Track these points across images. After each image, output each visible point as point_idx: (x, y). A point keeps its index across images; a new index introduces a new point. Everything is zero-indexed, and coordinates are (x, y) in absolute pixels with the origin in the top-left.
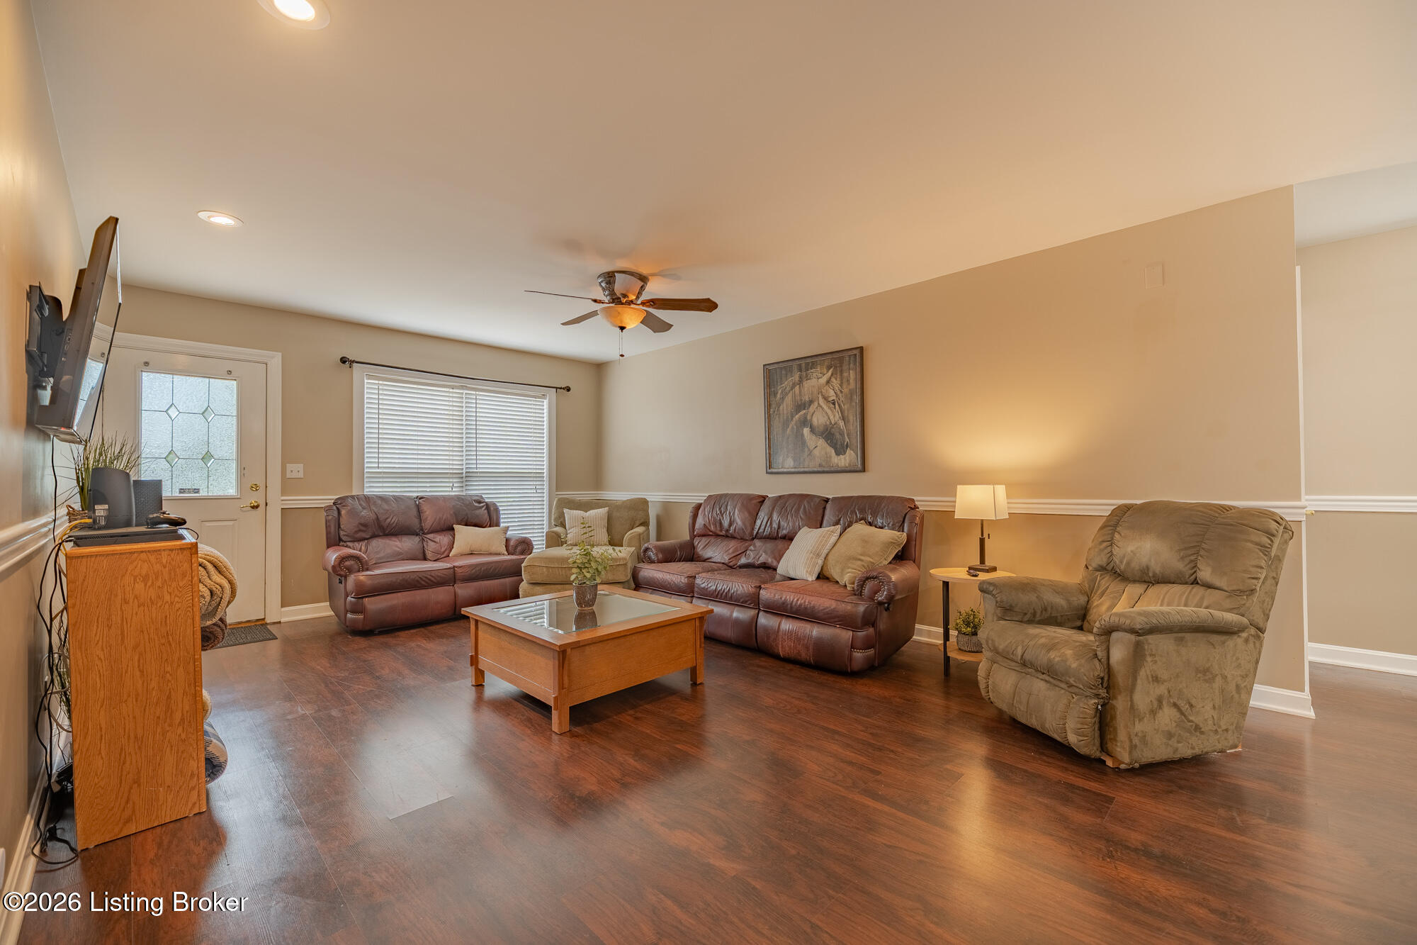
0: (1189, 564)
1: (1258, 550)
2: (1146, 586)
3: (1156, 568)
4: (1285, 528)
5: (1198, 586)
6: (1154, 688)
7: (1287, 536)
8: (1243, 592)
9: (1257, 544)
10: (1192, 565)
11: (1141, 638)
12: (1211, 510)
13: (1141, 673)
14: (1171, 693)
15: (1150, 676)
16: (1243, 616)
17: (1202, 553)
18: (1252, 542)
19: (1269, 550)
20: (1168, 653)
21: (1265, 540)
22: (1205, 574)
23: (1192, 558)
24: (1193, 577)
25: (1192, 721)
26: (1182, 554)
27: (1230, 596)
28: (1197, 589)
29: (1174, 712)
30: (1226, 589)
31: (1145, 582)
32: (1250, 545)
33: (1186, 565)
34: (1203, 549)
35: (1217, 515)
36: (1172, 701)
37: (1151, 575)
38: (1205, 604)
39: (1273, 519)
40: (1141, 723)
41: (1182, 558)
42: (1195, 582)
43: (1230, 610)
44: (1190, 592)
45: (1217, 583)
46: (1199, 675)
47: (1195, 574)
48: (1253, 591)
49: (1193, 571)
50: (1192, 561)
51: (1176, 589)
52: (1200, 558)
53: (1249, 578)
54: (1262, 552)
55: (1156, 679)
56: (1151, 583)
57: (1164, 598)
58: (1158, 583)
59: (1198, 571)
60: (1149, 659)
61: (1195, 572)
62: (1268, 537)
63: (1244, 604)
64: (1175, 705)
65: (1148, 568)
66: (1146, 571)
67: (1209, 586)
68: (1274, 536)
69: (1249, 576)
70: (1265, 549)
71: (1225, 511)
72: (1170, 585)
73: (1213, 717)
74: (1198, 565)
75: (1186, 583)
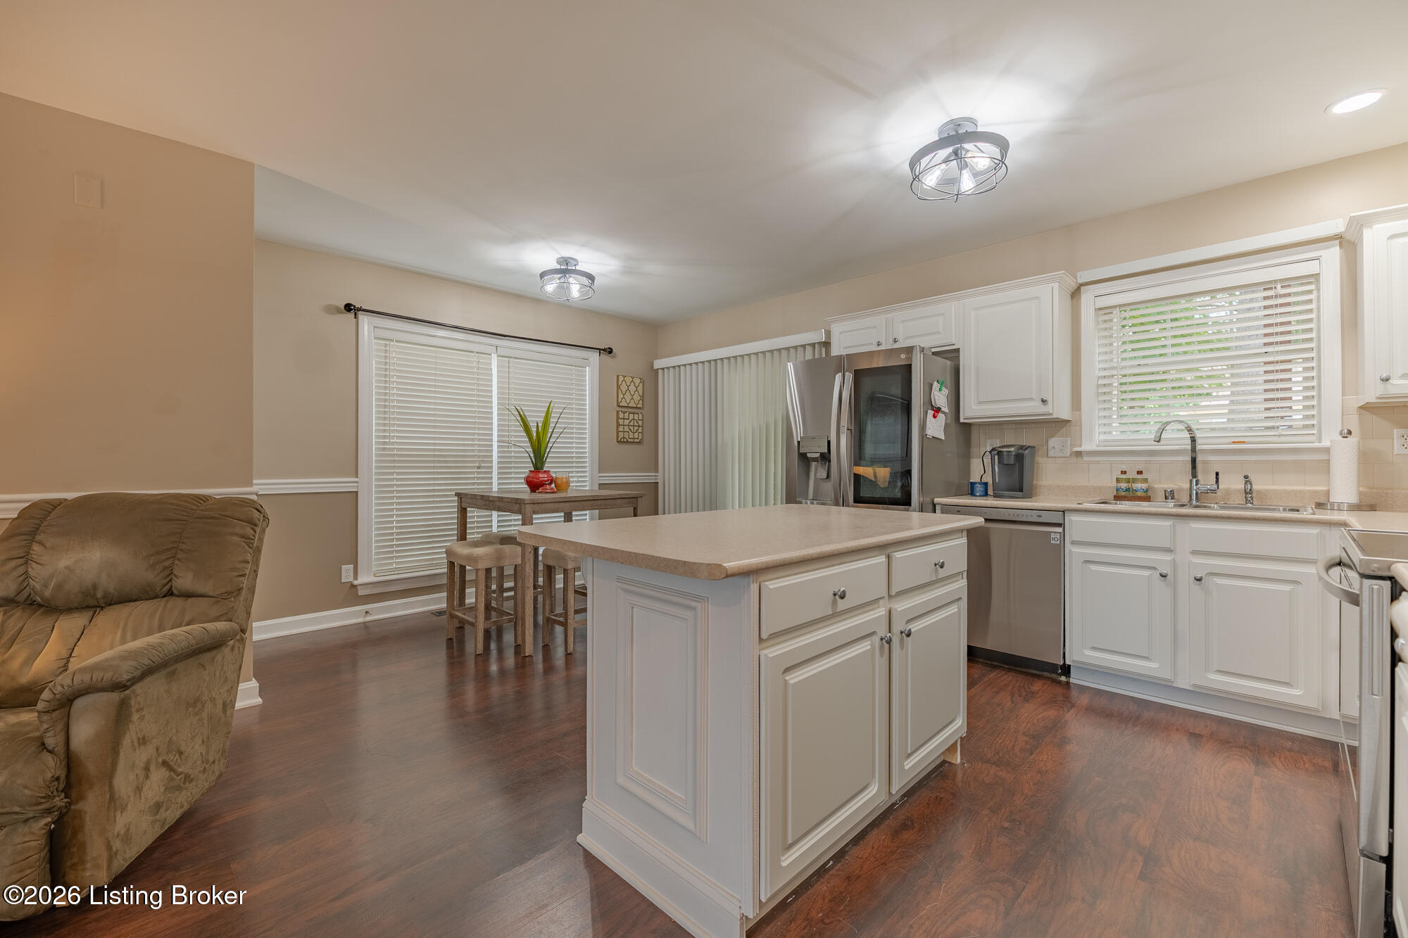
0: (161, 572)
1: (244, 544)
2: (91, 614)
3: (108, 585)
4: (264, 516)
5: (174, 598)
6: (141, 753)
7: (264, 524)
8: (228, 593)
9: (243, 536)
10: (167, 572)
11: (127, 692)
12: (186, 501)
13: (125, 743)
14: (159, 751)
15: (136, 741)
16: (230, 620)
17: (180, 555)
18: (237, 535)
19: (252, 541)
20: (158, 699)
21: (249, 531)
22: (185, 580)
23: (166, 564)
24: (167, 587)
25: (181, 773)
26: (151, 562)
27: (217, 602)
28: (173, 602)
29: (164, 772)
30: (212, 594)
31: (88, 607)
32: (236, 539)
33: (158, 575)
34: (181, 550)
35: (194, 508)
36: (160, 760)
37: (99, 595)
38: (187, 619)
39: (253, 508)
40: (124, 814)
41: (153, 566)
42: (170, 593)
43: (217, 619)
44: (165, 606)
45: (200, 588)
46: (190, 709)
47: (170, 584)
48: (240, 590)
49: (168, 580)
50: (165, 568)
51: (142, 607)
52: (177, 562)
53: (237, 576)
54: (247, 545)
55: (143, 741)
56: (98, 607)
57: (126, 625)
58: (110, 605)
59: (174, 578)
60: (135, 717)
61: (171, 580)
62: (252, 528)
63: (233, 608)
64: (165, 763)
65: (95, 587)
66: (92, 593)
67: (188, 595)
68: (256, 525)
69: (237, 574)
70: (248, 540)
71: (202, 502)
72: (132, 604)
73: (201, 753)
74: (175, 572)
75: (156, 597)
